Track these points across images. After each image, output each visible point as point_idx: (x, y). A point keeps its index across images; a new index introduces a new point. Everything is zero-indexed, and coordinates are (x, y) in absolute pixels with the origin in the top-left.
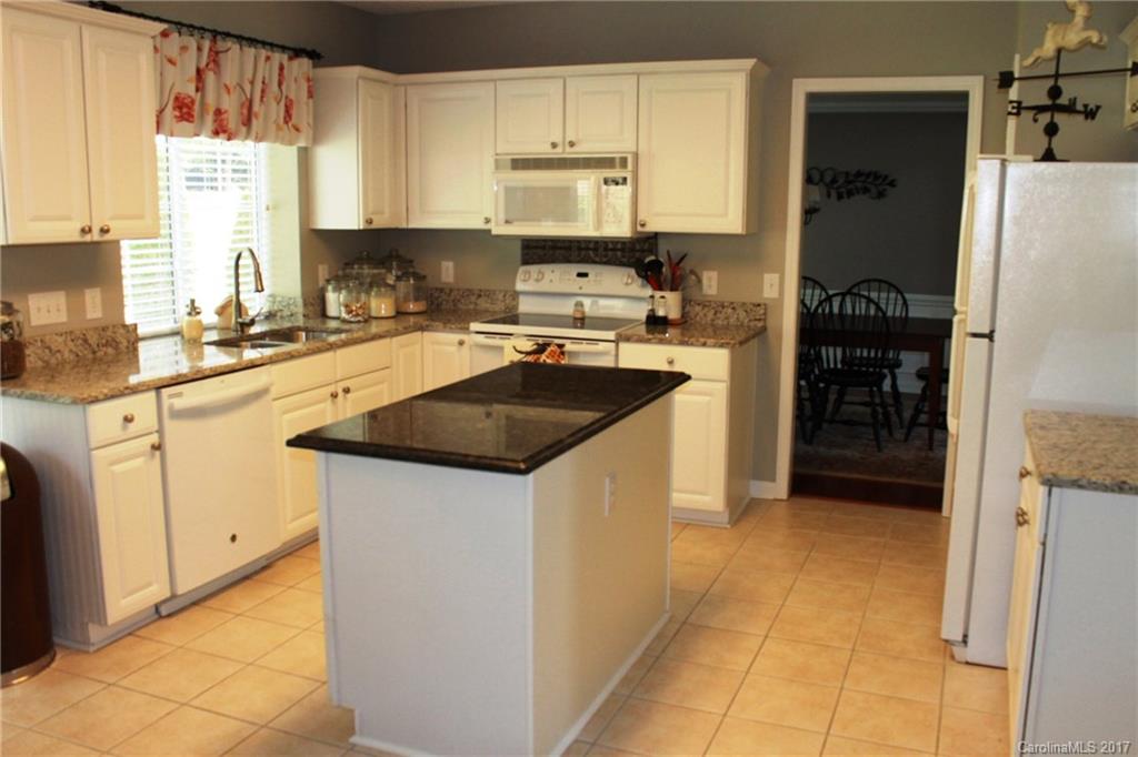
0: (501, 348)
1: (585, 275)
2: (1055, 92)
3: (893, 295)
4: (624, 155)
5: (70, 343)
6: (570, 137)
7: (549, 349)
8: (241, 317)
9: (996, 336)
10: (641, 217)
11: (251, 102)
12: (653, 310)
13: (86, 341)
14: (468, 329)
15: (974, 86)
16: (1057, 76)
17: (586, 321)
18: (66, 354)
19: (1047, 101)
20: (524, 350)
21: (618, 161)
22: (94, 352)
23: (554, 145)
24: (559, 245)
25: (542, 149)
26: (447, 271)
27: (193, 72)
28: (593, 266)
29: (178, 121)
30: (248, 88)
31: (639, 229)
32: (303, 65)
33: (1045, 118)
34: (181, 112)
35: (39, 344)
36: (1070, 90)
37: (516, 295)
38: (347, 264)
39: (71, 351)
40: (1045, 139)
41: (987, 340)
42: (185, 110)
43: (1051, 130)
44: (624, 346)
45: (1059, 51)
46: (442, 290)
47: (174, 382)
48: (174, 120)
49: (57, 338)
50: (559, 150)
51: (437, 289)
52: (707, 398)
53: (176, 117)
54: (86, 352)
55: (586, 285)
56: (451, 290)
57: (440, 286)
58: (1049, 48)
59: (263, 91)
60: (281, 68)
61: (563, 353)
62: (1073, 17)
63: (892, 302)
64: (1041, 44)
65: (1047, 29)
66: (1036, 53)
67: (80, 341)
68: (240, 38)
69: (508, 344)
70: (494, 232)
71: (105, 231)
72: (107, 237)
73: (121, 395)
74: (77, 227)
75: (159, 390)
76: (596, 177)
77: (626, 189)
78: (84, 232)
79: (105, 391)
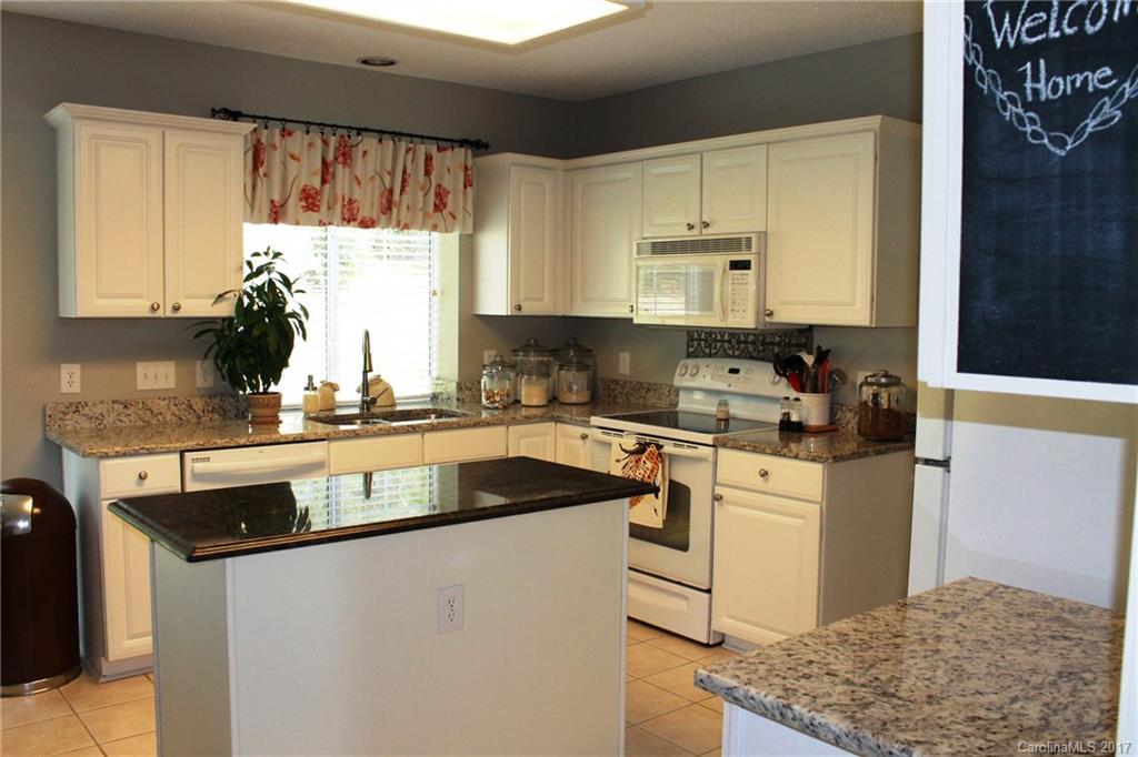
0: (609, 446)
1: (737, 371)
4: (749, 235)
5: (173, 408)
6: (706, 217)
7: (650, 450)
8: (368, 396)
10: (767, 305)
11: (391, 192)
12: (787, 415)
13: (190, 407)
14: (589, 422)
17: (731, 422)
18: (169, 417)
20: (628, 449)
21: (744, 242)
22: (199, 417)
23: (691, 227)
25: (678, 232)
26: (624, 364)
27: (318, 165)
28: (742, 361)
29: (305, 211)
30: (387, 179)
32: (459, 155)
34: (307, 202)
35: (141, 405)
37: (677, 390)
38: (514, 351)
39: (173, 414)
41: (940, 470)
42: (310, 201)
44: (722, 452)
46: (616, 382)
47: (200, 447)
48: (301, 210)
49: (159, 401)
50: (694, 231)
51: (614, 381)
52: (801, 521)
53: (303, 207)
54: (189, 417)
55: (737, 383)
56: (625, 383)
57: (616, 378)
59: (404, 181)
60: (429, 159)
67: (184, 406)
68: (381, 133)
69: (617, 441)
70: (635, 321)
71: (176, 308)
72: (180, 314)
73: (136, 454)
74: (149, 304)
75: (182, 453)
76: (721, 260)
77: (751, 274)
78: (153, 309)
79: (118, 449)
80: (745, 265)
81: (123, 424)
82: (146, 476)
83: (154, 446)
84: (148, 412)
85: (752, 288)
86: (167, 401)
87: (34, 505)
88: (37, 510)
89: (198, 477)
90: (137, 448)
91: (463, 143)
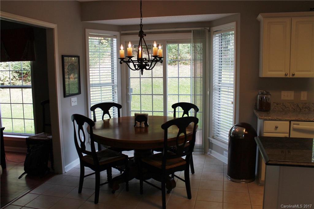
5: (292, 106)
18: (290, 109)
22: (301, 110)
39: (292, 108)
47: (296, 120)
49: (288, 103)
54: (297, 109)
71: (293, 75)
72: (295, 76)
73: (275, 120)
74: (284, 73)
75: (290, 121)
78: (286, 75)
79: (270, 118)
81: (276, 110)
82: (277, 127)
83: (281, 118)
84: (284, 106)
86: (290, 104)
87: (245, 131)
88: (246, 132)
89: (295, 130)
90: (275, 118)
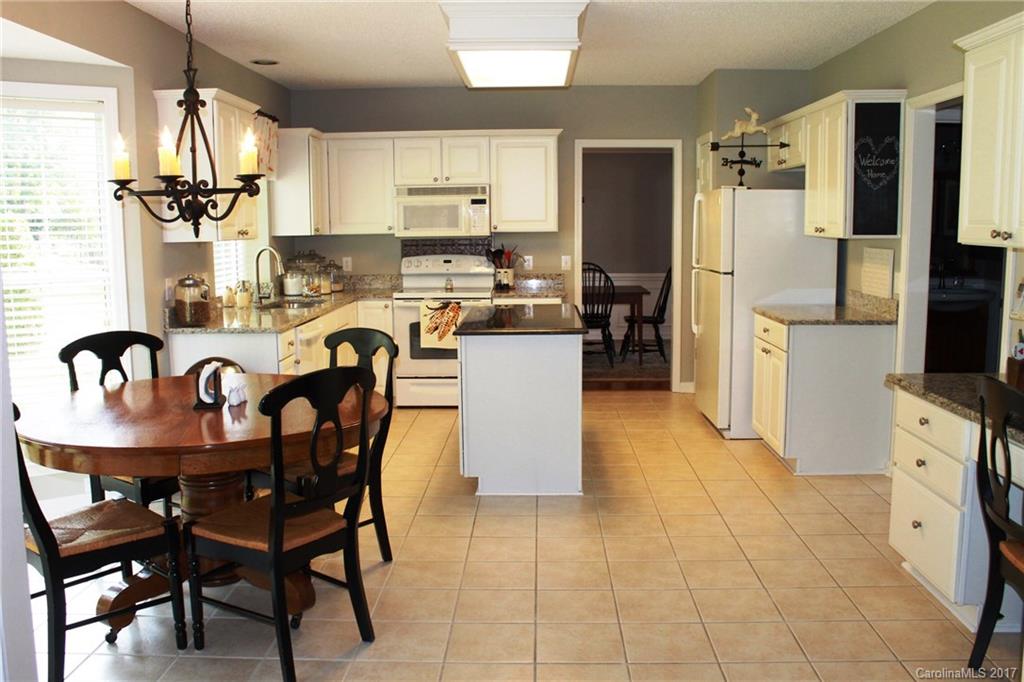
0: (418, 308)
1: (450, 262)
2: (742, 154)
3: (597, 275)
4: (483, 186)
6: (446, 175)
7: (451, 306)
9: (735, 273)
10: (494, 223)
12: (498, 281)
14: (391, 297)
15: (676, 145)
16: (743, 146)
17: (454, 290)
19: (739, 159)
21: (480, 189)
23: (436, 180)
24: (428, 243)
25: (428, 182)
26: (347, 264)
28: (453, 256)
31: (493, 230)
33: (737, 167)
36: (750, 154)
37: (400, 276)
40: (739, 177)
41: (730, 276)
43: (742, 173)
45: (743, 134)
50: (439, 182)
55: (451, 268)
56: (351, 277)
57: (344, 274)
58: (737, 132)
61: (460, 307)
62: (750, 120)
63: (597, 279)
64: (733, 129)
65: (735, 123)
66: (730, 134)
69: (422, 305)
70: (396, 235)
76: (466, 199)
77: (487, 206)
80: (483, 202)
85: (487, 211)
91: (270, 117)
